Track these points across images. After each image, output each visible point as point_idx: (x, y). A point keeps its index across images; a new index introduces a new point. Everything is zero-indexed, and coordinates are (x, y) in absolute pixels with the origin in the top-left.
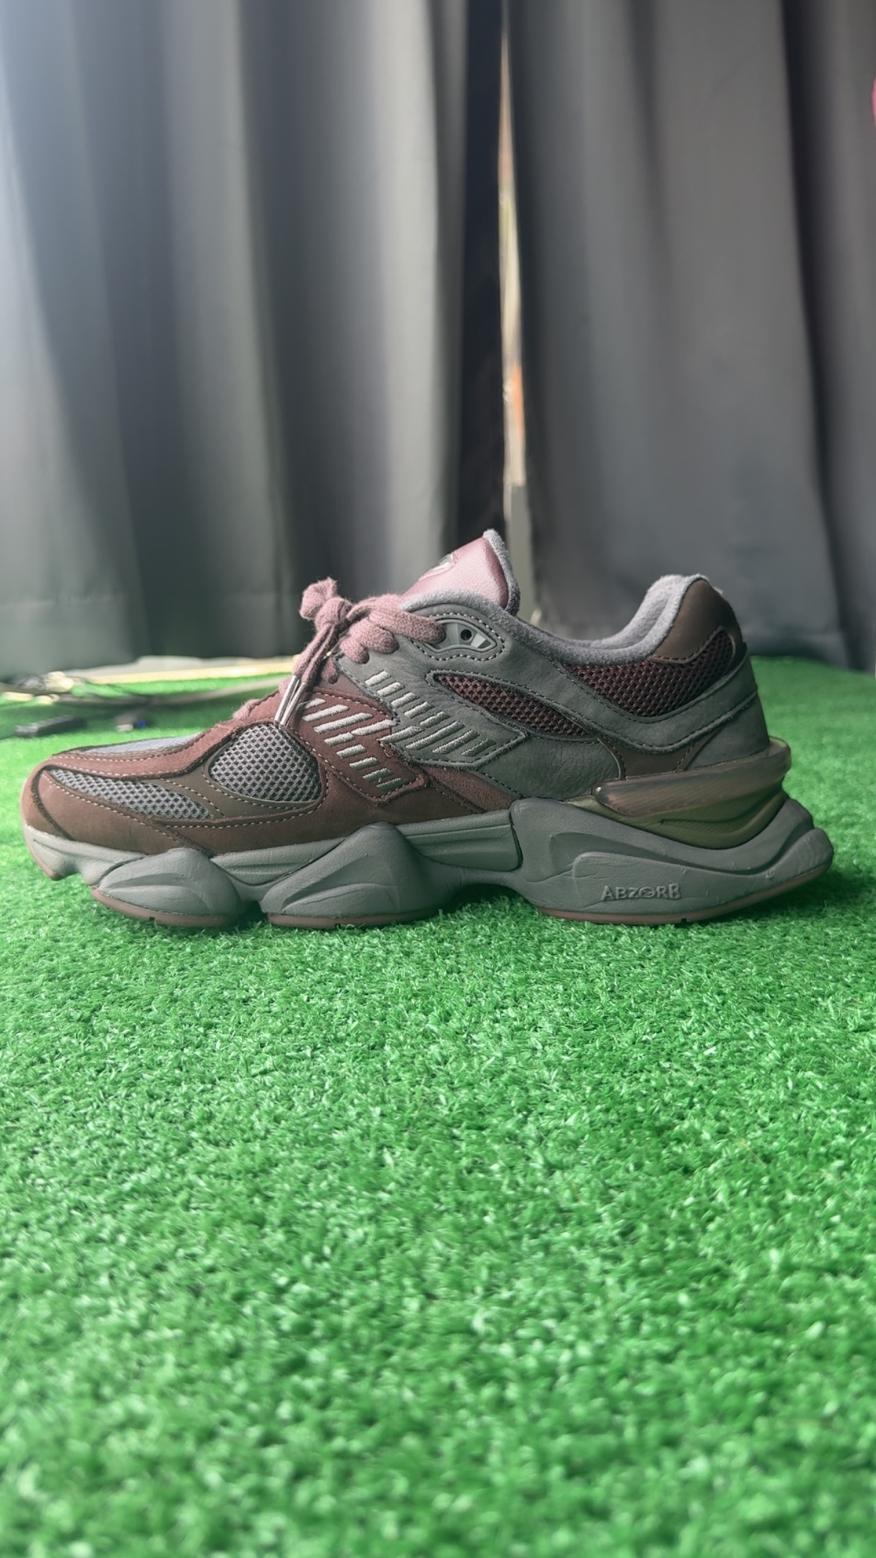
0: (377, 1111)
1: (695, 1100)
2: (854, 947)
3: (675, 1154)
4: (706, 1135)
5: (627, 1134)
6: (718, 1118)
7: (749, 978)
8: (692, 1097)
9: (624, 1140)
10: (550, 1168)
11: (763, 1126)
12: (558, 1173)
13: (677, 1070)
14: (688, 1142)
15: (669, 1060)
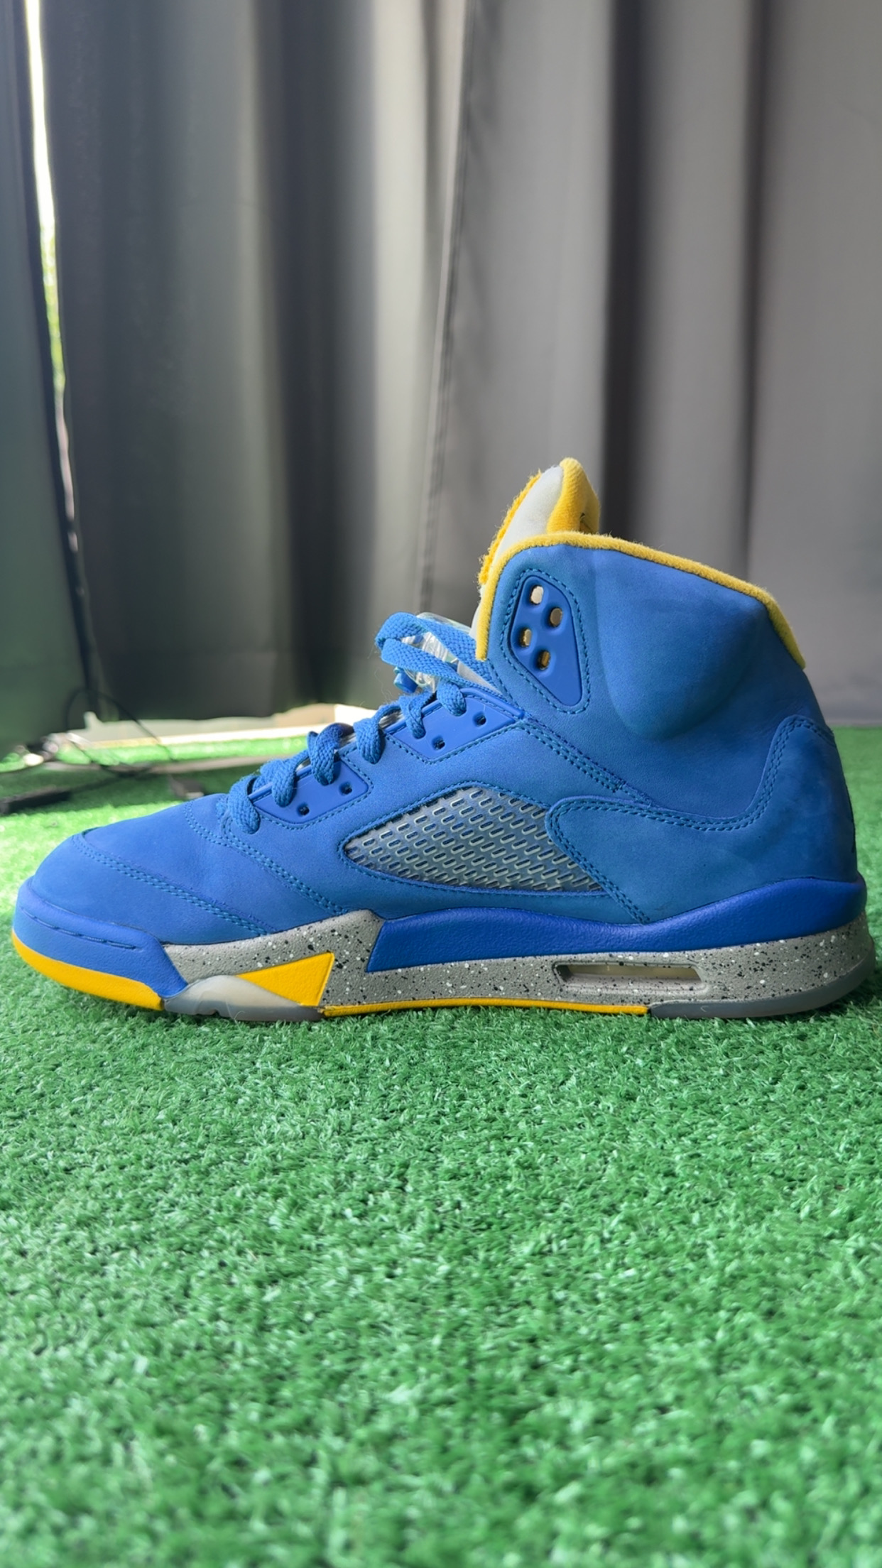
0: (142, 1363)
1: (583, 1358)
2: (858, 1103)
3: (525, 1460)
4: (577, 1426)
5: (467, 1420)
6: (603, 1395)
7: (712, 1150)
8: (578, 1353)
9: (458, 1431)
10: (337, 1481)
11: (663, 1409)
12: (340, 1496)
13: (573, 1305)
14: (546, 1437)
15: (566, 1287)
